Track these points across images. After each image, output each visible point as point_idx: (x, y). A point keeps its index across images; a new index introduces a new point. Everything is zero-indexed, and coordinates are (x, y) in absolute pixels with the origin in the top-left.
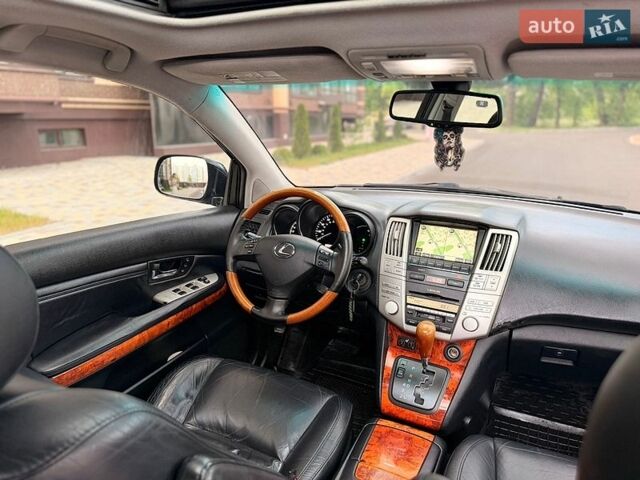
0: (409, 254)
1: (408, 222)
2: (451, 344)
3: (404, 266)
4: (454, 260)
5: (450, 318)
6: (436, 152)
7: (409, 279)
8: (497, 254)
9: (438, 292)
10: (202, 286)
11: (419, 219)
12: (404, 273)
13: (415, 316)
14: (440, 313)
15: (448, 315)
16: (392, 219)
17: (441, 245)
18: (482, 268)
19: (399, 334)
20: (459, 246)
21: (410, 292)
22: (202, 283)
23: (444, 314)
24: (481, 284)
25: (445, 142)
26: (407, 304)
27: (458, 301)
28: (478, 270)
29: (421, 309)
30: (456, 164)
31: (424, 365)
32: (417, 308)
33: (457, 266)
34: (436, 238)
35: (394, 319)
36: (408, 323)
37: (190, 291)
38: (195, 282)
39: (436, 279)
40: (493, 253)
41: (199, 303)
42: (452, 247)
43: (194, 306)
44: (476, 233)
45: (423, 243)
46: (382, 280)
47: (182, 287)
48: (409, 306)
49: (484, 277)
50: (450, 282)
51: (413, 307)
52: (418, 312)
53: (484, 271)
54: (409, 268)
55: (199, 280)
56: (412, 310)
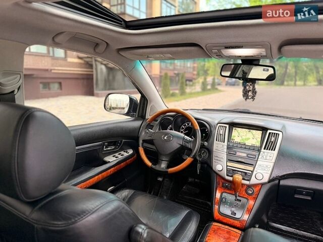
0: (228, 141)
1: (227, 126)
2: (249, 186)
3: (226, 147)
4: (250, 145)
5: (249, 173)
6: (243, 92)
7: (229, 154)
8: (272, 142)
9: (243, 160)
11: (233, 125)
12: (225, 150)
13: (232, 172)
14: (244, 171)
16: (219, 125)
17: (244, 137)
18: (265, 149)
19: (223, 181)
20: (253, 138)
21: (229, 160)
22: (125, 153)
23: (246, 171)
24: (264, 157)
25: (247, 87)
26: (227, 166)
27: (253, 165)
28: (263, 150)
29: (234, 169)
30: (253, 98)
31: (236, 197)
32: (232, 168)
33: (252, 148)
34: (241, 134)
35: (220, 173)
36: (227, 175)
37: (120, 157)
38: (122, 152)
39: (242, 154)
40: (270, 142)
41: (124, 163)
42: (250, 139)
43: (122, 164)
44: (261, 132)
45: (235, 136)
46: (214, 154)
47: (117, 155)
49: (266, 153)
50: (249, 156)
51: (230, 168)
52: (233, 170)
53: (265, 151)
54: (228, 148)
55: (124, 152)
56: (229, 169)
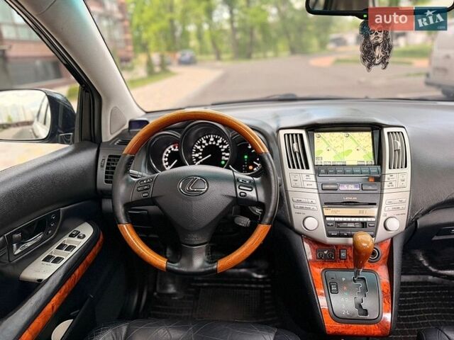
0: (314, 165)
3: (312, 178)
4: (356, 163)
5: (371, 222)
6: (363, 50)
7: (322, 191)
8: (398, 152)
9: (354, 199)
10: (79, 243)
12: (314, 185)
13: (336, 228)
14: (361, 219)
15: (369, 219)
16: (283, 131)
17: (339, 150)
18: (390, 168)
20: (356, 149)
21: (325, 204)
22: (76, 239)
23: (365, 219)
25: (372, 37)
26: (325, 217)
27: (375, 204)
28: (387, 170)
29: (340, 219)
30: (384, 62)
31: (357, 273)
33: (366, 170)
34: (333, 144)
35: (314, 234)
36: (329, 235)
37: (67, 256)
38: (66, 240)
40: (395, 151)
41: (81, 267)
42: (351, 151)
44: (370, 134)
46: (292, 196)
48: (328, 219)
49: (395, 176)
50: (364, 187)
51: (333, 219)
52: (339, 222)
53: (392, 171)
55: (71, 236)
56: (331, 222)
